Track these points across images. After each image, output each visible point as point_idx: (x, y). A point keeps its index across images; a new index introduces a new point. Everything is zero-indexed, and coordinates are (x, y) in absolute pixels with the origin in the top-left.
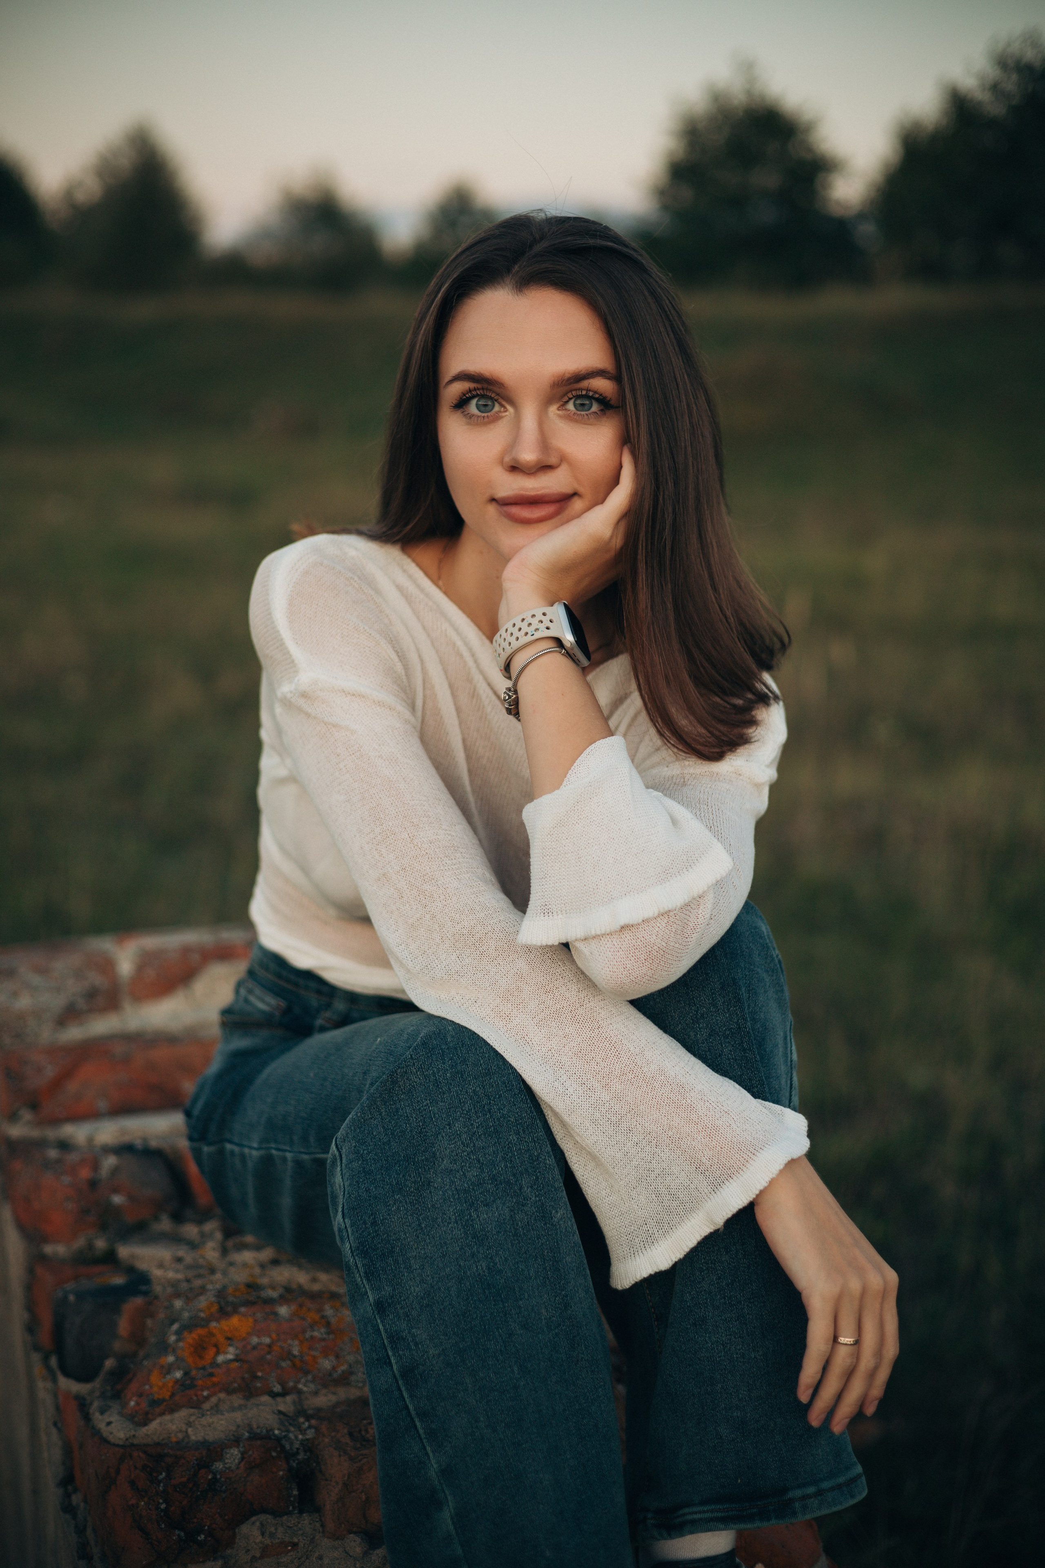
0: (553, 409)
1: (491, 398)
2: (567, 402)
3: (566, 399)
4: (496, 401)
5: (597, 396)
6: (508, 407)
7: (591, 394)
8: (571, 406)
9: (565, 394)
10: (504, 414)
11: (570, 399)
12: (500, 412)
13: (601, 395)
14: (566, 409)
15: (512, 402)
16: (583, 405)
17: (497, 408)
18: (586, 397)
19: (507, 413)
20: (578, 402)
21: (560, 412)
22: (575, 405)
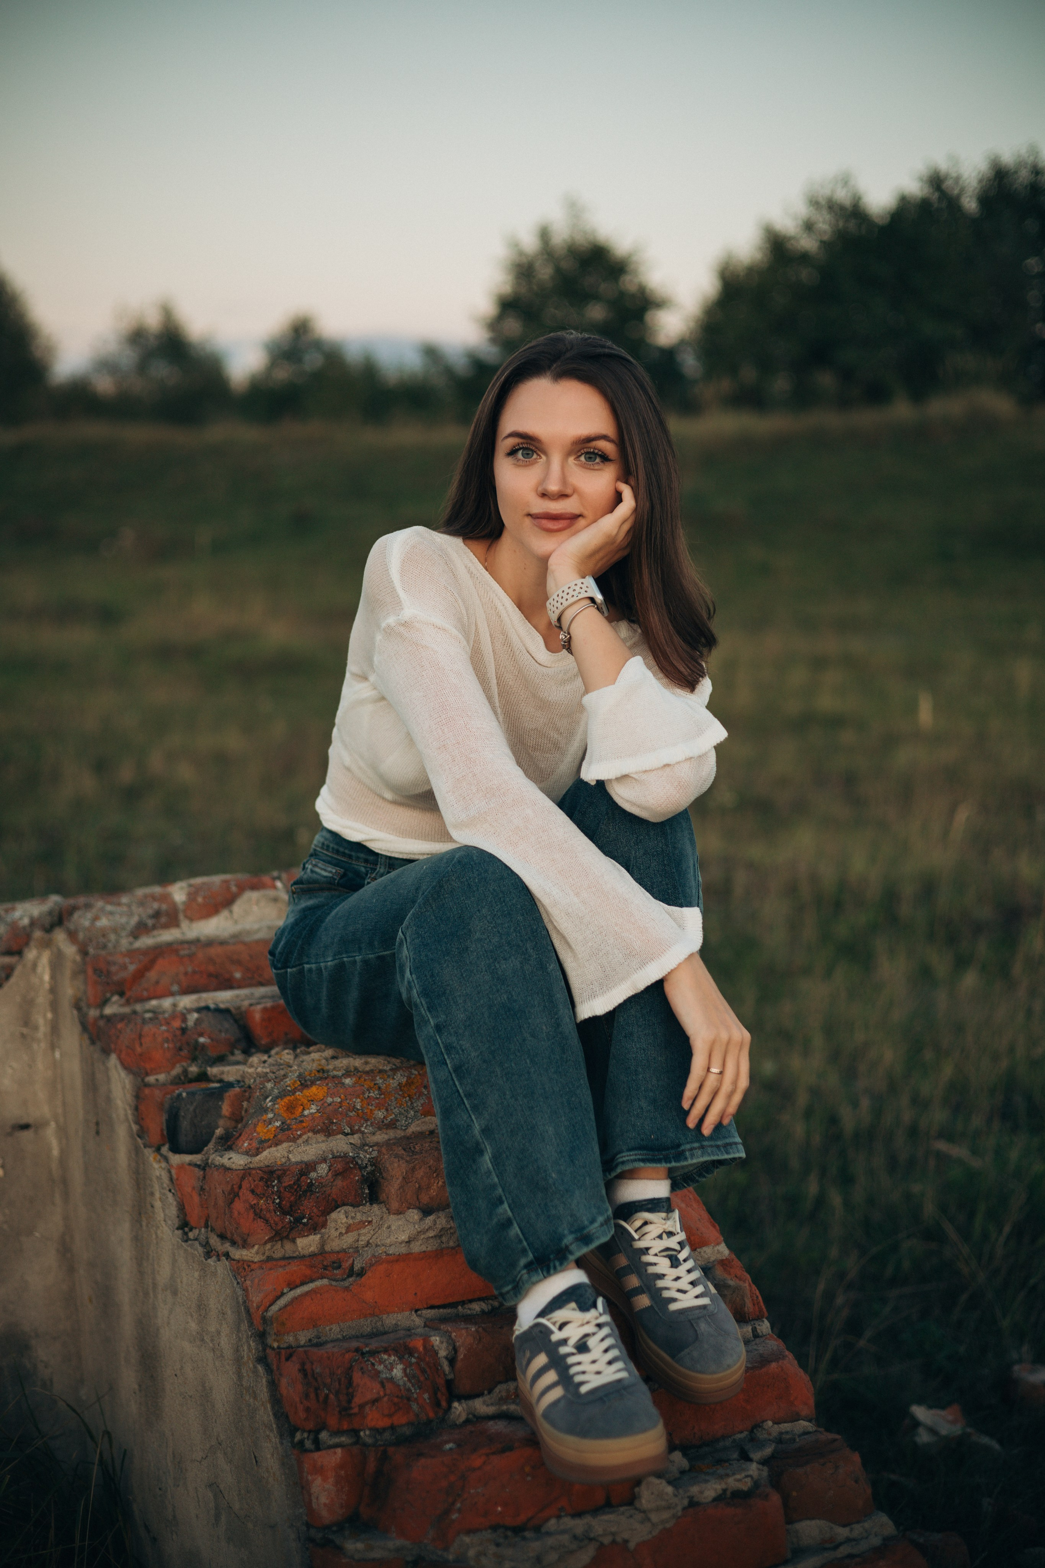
0: (571, 460)
1: (532, 450)
2: (580, 456)
3: (580, 453)
4: (535, 452)
5: (600, 453)
6: (542, 456)
7: (596, 451)
8: (583, 458)
9: (579, 451)
10: (539, 460)
11: (582, 454)
12: (537, 459)
13: (603, 453)
14: (579, 460)
15: (545, 453)
16: (590, 458)
17: (535, 456)
18: (593, 453)
19: (541, 460)
20: (587, 456)
21: (576, 462)
22: (585, 458)
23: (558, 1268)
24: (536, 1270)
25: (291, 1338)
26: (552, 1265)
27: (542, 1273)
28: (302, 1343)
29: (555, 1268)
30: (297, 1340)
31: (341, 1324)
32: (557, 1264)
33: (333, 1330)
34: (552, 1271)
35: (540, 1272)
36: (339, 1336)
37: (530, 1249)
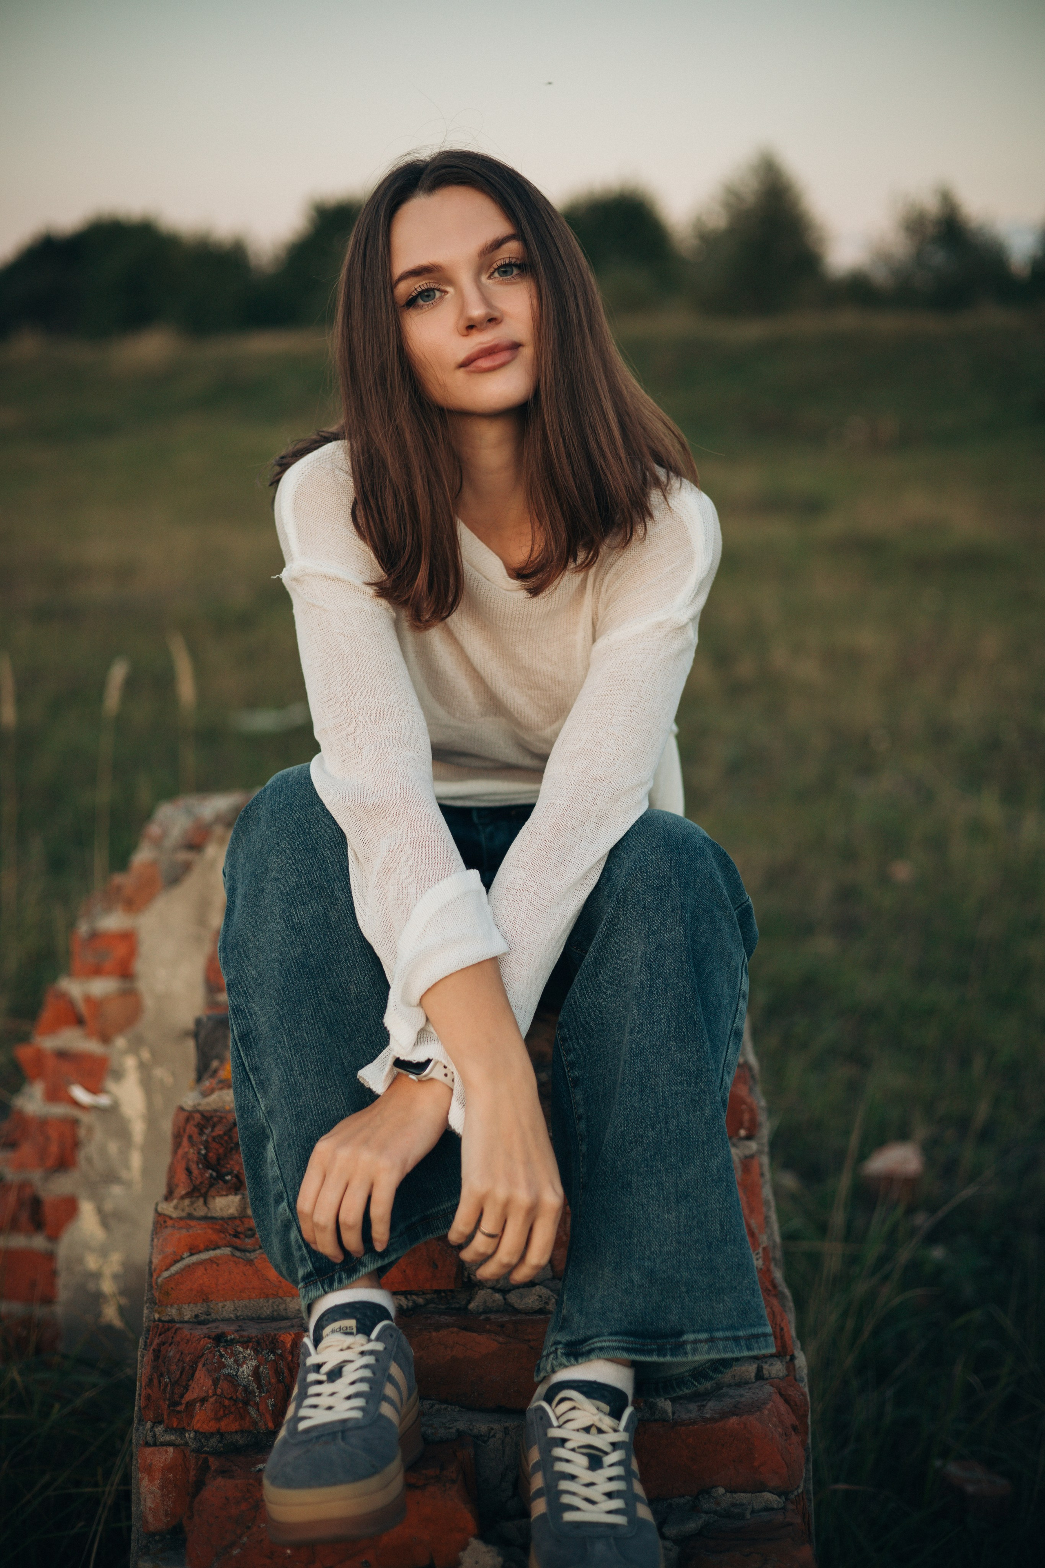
23: (345, 1281)
24: (315, 1283)
25: (174, 1311)
26: (336, 1277)
27: (323, 1287)
28: (186, 1318)
29: (340, 1281)
30: (180, 1313)
31: (236, 1302)
32: (344, 1276)
33: (226, 1308)
34: (336, 1285)
35: (320, 1285)
36: (232, 1316)
37: (310, 1257)
